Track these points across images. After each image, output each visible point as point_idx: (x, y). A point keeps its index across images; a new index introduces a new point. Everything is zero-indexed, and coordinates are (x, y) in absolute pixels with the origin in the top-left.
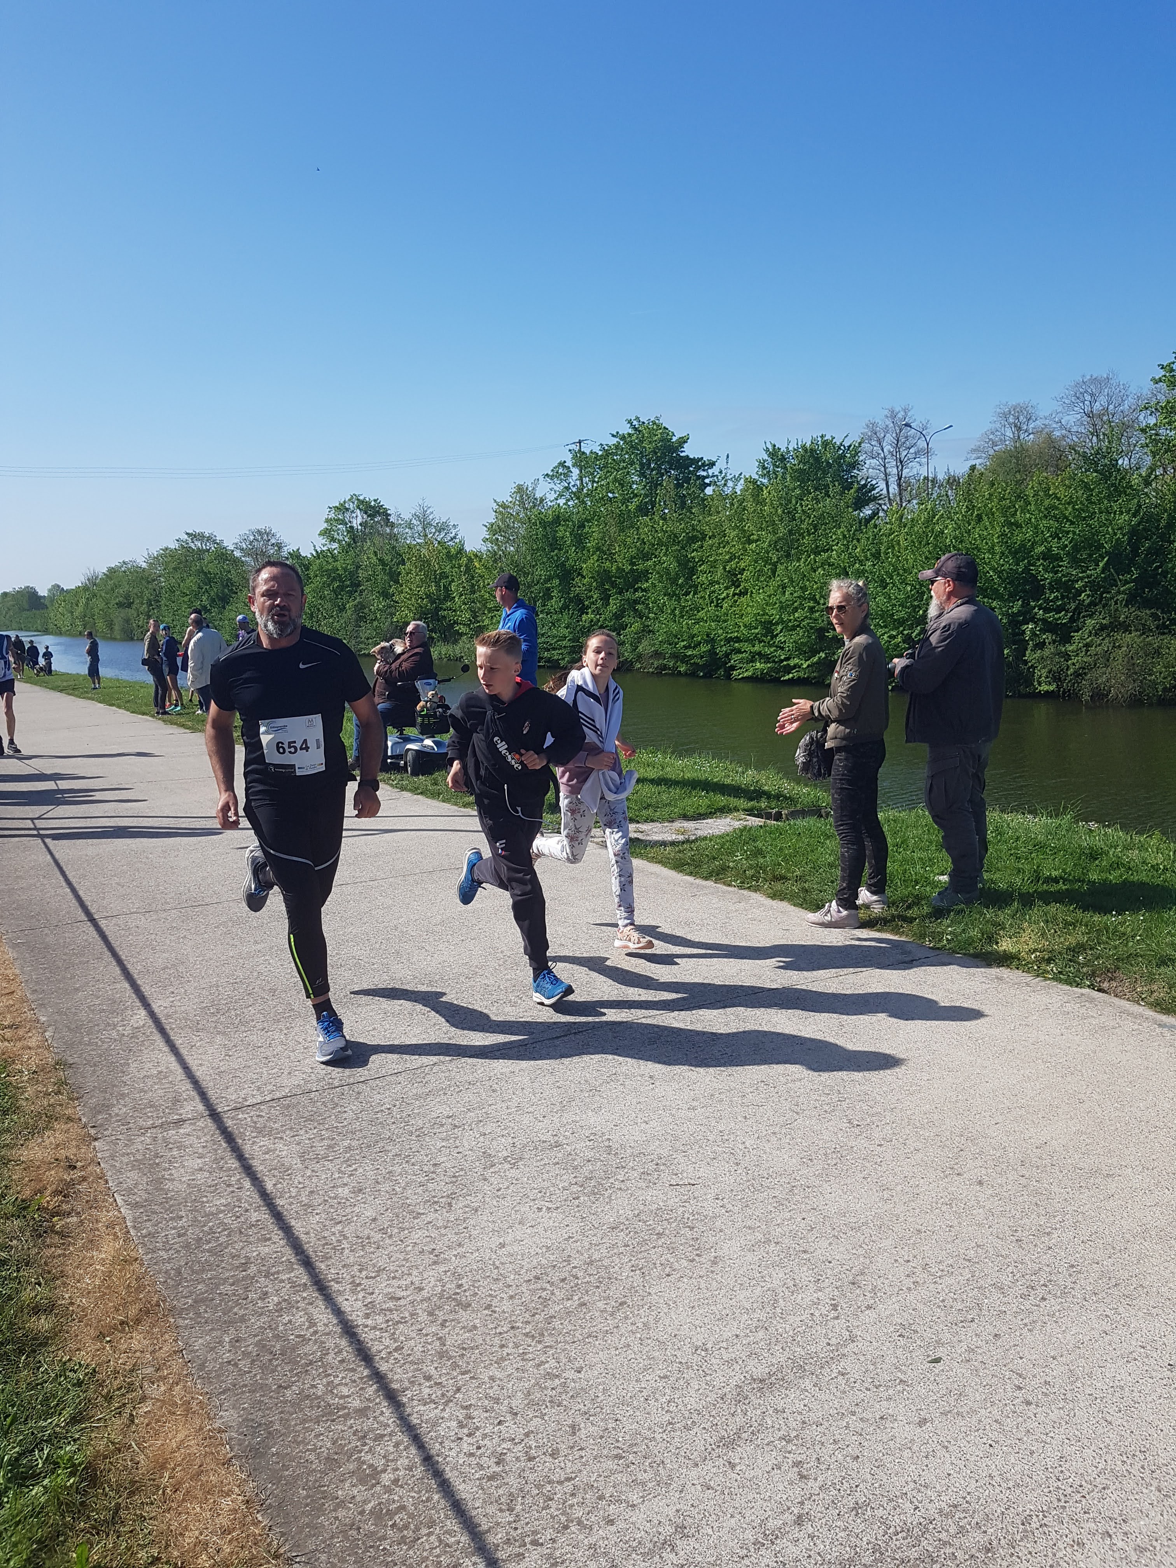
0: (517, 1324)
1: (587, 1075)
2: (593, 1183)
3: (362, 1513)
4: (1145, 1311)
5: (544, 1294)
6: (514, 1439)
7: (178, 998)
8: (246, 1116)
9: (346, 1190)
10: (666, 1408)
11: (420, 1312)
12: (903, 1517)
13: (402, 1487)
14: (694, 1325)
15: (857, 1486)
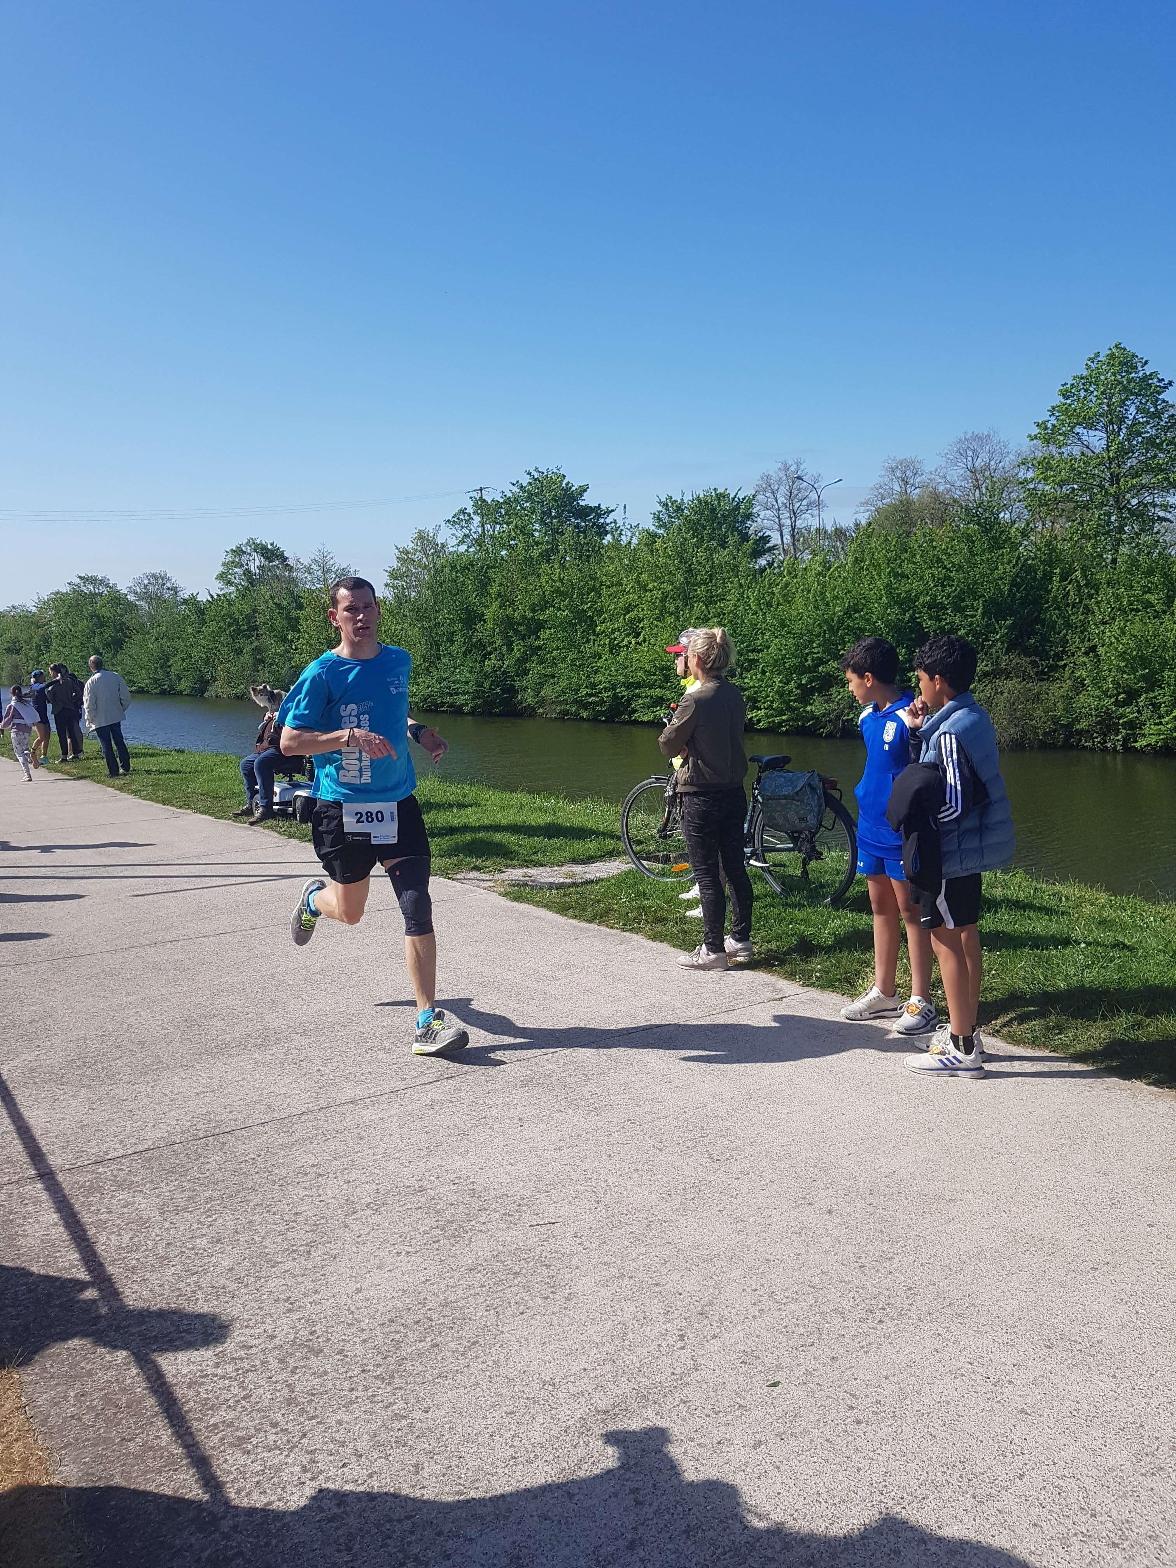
0: (368, 1368)
1: (457, 1119)
2: (454, 1226)
4: (975, 1329)
5: (397, 1337)
6: (357, 1481)
7: (44, 1051)
8: (106, 1170)
9: (204, 1240)
10: (511, 1443)
11: (271, 1360)
13: (241, 1533)
14: (543, 1361)
15: (690, 1510)
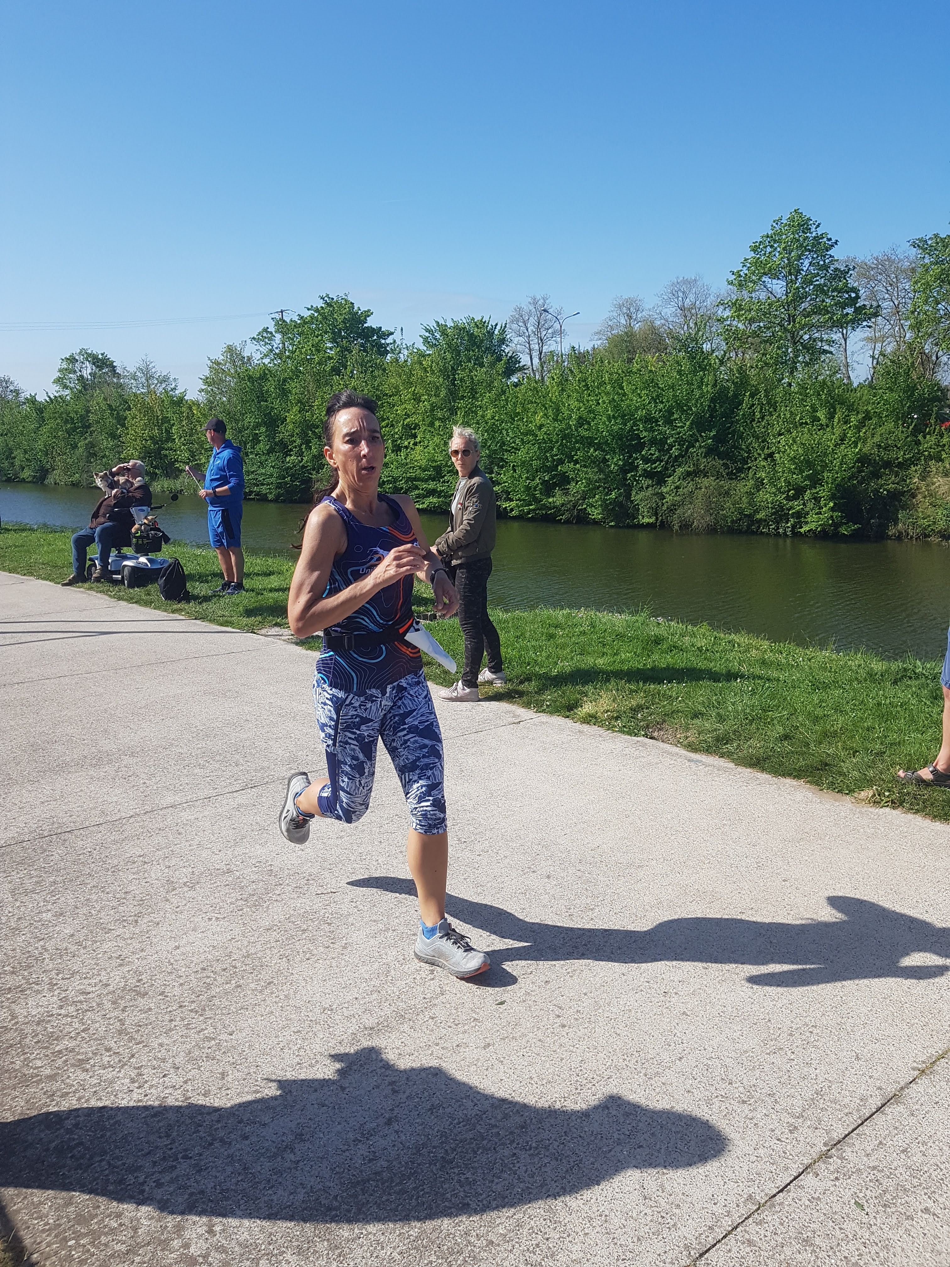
0: (185, 1004)
1: (258, 818)
2: (255, 898)
3: (47, 1150)
5: (208, 981)
6: (175, 1087)
9: (49, 914)
10: (297, 1054)
11: (105, 1002)
12: (465, 1112)
13: (81, 1128)
14: (324, 993)
15: (434, 1094)
